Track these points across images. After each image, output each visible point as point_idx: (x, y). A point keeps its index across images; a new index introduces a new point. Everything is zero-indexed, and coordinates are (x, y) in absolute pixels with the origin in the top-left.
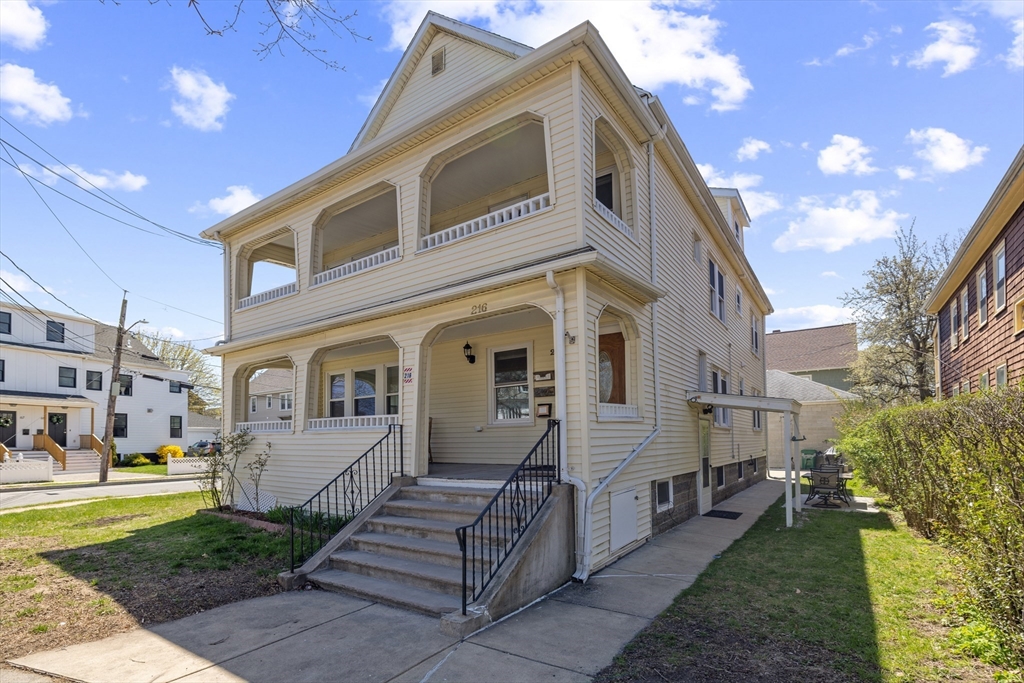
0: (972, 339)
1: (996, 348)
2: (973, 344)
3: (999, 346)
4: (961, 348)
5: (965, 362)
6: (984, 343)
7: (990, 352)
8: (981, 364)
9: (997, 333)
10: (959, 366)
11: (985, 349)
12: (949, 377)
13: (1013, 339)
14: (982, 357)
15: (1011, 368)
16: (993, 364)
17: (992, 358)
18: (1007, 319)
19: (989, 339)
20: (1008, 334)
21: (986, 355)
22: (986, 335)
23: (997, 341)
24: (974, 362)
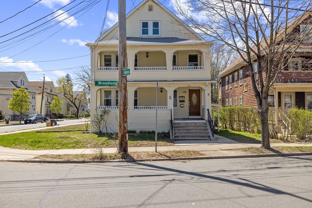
0: (233, 89)
1: (239, 93)
2: (233, 90)
3: (241, 93)
4: (229, 90)
5: (230, 94)
6: (236, 91)
7: (238, 93)
8: (235, 95)
9: (240, 89)
10: (228, 94)
11: (237, 92)
12: (225, 96)
13: (244, 92)
14: (235, 94)
15: (243, 98)
16: (238, 96)
17: (239, 95)
18: (243, 87)
19: (238, 90)
20: (243, 90)
21: (237, 93)
22: (237, 89)
23: (240, 91)
24: (233, 94)
